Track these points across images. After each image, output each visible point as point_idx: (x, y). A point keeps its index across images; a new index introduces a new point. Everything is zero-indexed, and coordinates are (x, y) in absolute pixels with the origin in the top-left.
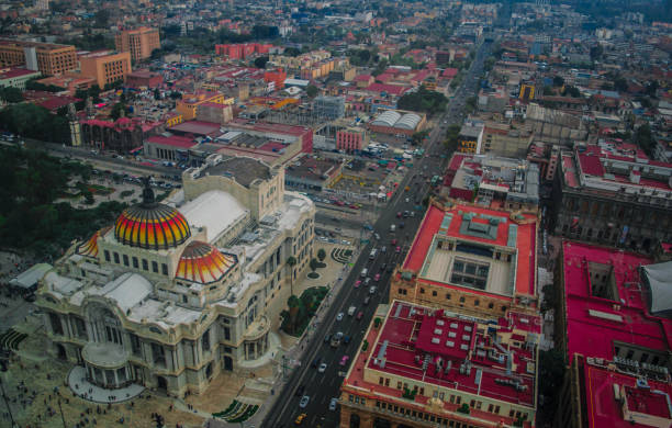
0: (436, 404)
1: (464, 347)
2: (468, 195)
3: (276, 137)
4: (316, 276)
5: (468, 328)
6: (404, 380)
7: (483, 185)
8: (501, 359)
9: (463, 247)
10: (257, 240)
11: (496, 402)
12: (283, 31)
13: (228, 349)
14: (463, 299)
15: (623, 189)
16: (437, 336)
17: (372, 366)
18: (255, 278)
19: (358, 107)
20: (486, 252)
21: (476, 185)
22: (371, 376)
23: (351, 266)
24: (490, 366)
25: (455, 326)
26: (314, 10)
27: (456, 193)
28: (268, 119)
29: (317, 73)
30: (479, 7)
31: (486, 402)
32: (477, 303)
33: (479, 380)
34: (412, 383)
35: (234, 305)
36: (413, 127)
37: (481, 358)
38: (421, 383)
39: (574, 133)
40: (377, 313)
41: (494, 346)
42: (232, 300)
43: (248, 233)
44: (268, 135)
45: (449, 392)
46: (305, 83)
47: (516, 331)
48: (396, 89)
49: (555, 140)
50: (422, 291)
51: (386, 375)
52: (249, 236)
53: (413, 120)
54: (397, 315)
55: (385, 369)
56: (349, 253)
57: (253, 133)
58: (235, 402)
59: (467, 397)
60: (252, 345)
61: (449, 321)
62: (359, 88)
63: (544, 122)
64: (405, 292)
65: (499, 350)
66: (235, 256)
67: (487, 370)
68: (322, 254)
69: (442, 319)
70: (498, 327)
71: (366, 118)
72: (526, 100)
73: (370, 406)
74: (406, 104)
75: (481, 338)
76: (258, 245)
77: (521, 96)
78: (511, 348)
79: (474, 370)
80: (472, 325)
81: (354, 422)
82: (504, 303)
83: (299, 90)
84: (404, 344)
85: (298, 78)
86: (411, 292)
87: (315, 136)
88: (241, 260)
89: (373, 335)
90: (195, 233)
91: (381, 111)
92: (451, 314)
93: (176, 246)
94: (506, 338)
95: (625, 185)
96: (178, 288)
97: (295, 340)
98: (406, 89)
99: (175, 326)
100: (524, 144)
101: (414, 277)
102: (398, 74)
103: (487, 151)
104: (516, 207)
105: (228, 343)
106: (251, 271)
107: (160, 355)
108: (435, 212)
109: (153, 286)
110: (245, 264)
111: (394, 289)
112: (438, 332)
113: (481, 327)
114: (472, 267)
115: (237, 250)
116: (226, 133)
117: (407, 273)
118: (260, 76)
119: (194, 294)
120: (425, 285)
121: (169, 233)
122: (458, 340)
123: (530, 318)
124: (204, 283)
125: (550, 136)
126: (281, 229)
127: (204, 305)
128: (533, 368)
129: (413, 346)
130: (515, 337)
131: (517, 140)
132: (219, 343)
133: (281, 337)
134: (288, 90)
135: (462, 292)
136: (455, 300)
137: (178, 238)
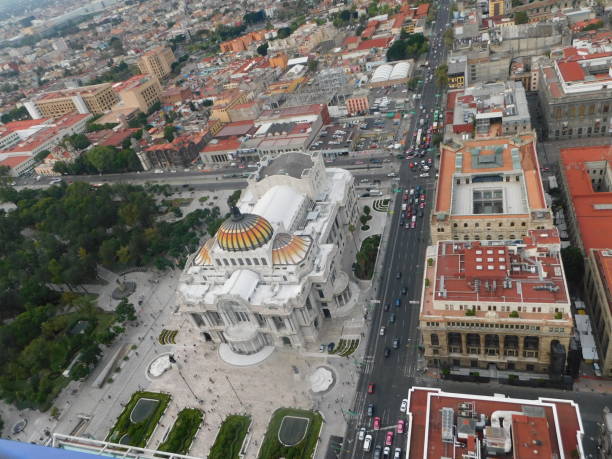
0: (491, 317)
1: (502, 267)
2: (472, 128)
3: (299, 119)
4: (368, 228)
5: (501, 252)
6: (463, 303)
7: (479, 116)
8: (533, 270)
9: (477, 179)
10: (319, 216)
11: (537, 305)
12: (269, 12)
13: (325, 304)
14: (489, 225)
15: (605, 87)
16: (479, 263)
17: (437, 298)
18: (329, 247)
19: (355, 69)
20: (497, 178)
21: (474, 117)
22: (439, 305)
23: (392, 212)
24: (525, 278)
25: (490, 252)
27: (458, 130)
28: (286, 105)
29: (311, 45)
31: (529, 307)
32: (501, 225)
33: (520, 291)
34: (470, 305)
35: (321, 274)
36: (406, 76)
37: (517, 272)
38: (477, 303)
39: (549, 40)
40: (427, 254)
41: (525, 261)
42: (318, 270)
43: (310, 213)
44: (294, 119)
45: (499, 305)
46: (305, 59)
47: (539, 246)
48: (381, 42)
49: (532, 52)
50: (456, 225)
51: (449, 302)
52: (312, 215)
53: (402, 69)
54: (444, 253)
55: (448, 299)
56: (386, 202)
57: (281, 122)
58: (341, 341)
59: (514, 306)
60: (340, 297)
61: (484, 249)
62: (350, 51)
63: (519, 39)
64: (443, 230)
65: (529, 263)
66: (309, 236)
67: (524, 281)
68: (367, 209)
69: (479, 249)
70: (524, 246)
71: (364, 78)
72: (497, 18)
73: (443, 326)
74: (396, 54)
75: (512, 257)
76: (322, 220)
77: (491, 14)
78: (539, 259)
79: (514, 284)
80: (504, 248)
81: (434, 339)
82: (523, 220)
83: (302, 67)
84: (456, 275)
85: (297, 56)
86: (448, 229)
87: (330, 108)
88: (314, 237)
89: (430, 273)
90: (276, 228)
91: (375, 67)
92: (484, 242)
93: (266, 242)
94: (533, 252)
95: (604, 83)
96: (277, 272)
97: (368, 283)
98: (390, 39)
99: (286, 301)
100: (505, 64)
101: (446, 216)
102: (378, 24)
103: (473, 80)
104: (512, 129)
105: (322, 300)
106: (323, 243)
107: (279, 322)
108: (447, 155)
109: (259, 274)
110: (317, 238)
111: (433, 229)
112: (479, 260)
113: (511, 248)
114: (488, 193)
115: (308, 230)
116: (259, 127)
117: (440, 214)
118: (267, 64)
119: (291, 273)
120: (457, 221)
121: (259, 235)
122: (496, 263)
123: (548, 232)
124: (295, 264)
125: (528, 50)
126: (333, 202)
127: (300, 280)
128: (560, 271)
129: (463, 276)
130: (540, 250)
131: (498, 63)
132: (317, 301)
133: (357, 283)
134: (292, 70)
135: (487, 220)
136: (483, 226)
137: (266, 236)
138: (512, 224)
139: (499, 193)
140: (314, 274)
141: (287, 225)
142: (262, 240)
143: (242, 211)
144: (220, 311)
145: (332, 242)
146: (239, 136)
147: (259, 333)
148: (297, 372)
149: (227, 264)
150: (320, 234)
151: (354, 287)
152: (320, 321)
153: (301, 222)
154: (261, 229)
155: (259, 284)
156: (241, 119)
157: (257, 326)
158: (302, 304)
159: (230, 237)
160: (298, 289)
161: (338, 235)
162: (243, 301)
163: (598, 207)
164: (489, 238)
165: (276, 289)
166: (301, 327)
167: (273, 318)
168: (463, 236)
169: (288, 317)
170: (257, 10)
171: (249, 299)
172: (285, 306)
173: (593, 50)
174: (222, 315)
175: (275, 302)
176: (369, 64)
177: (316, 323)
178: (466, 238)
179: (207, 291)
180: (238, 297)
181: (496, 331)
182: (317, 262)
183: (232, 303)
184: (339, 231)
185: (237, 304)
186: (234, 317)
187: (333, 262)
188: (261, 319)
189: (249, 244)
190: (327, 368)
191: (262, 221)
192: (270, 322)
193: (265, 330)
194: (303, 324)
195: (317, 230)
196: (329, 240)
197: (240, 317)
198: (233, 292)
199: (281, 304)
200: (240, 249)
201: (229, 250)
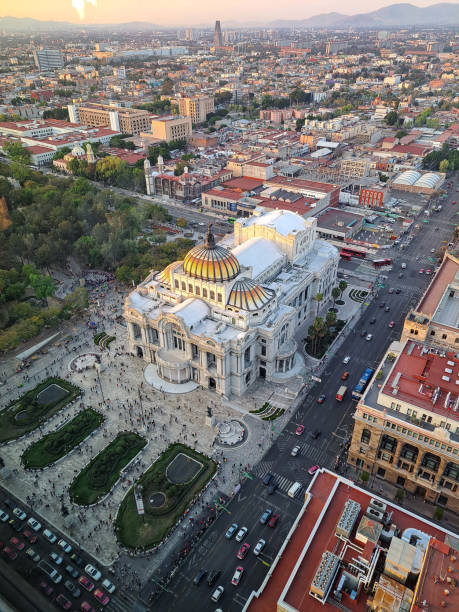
3: (308, 193)
6: (414, 408)
10: (290, 279)
12: (317, 96)
13: (263, 363)
16: (447, 374)
17: (385, 392)
18: (289, 309)
19: (381, 167)
22: (385, 400)
23: (367, 304)
28: (301, 177)
34: (420, 411)
35: (271, 330)
36: (432, 186)
38: (429, 413)
40: (391, 348)
42: (270, 326)
43: (283, 273)
44: (302, 191)
45: (456, 424)
46: (335, 145)
48: (418, 150)
50: (433, 333)
51: (397, 402)
52: (285, 276)
53: (432, 180)
54: (409, 352)
55: (397, 397)
56: (364, 294)
57: (289, 190)
58: (267, 403)
62: (383, 150)
64: (416, 333)
66: (272, 291)
69: (451, 360)
73: (380, 424)
74: (431, 163)
81: (366, 435)
83: (329, 151)
84: (416, 378)
85: (329, 140)
86: (423, 333)
87: (341, 193)
88: (278, 295)
91: (403, 170)
93: (229, 280)
96: (228, 313)
97: (315, 361)
98: (428, 150)
99: (226, 341)
101: (427, 320)
105: (262, 357)
106: (284, 303)
107: (212, 360)
109: (210, 309)
110: (281, 297)
111: (407, 329)
112: (448, 370)
115: (273, 287)
116: (267, 188)
117: (419, 316)
118: (297, 139)
119: (241, 318)
120: (436, 328)
124: (249, 310)
126: (311, 272)
127: (248, 327)
129: (423, 380)
132: (257, 356)
134: (320, 151)
137: (231, 274)
140: (263, 328)
144: (160, 330)
146: (244, 190)
147: (189, 365)
148: (210, 415)
150: (285, 295)
151: (299, 360)
152: (253, 377)
153: (271, 278)
155: (206, 318)
156: (253, 176)
157: (190, 356)
158: (240, 349)
160: (241, 335)
161: (303, 306)
162: (186, 327)
165: (221, 328)
166: (231, 374)
167: (208, 354)
169: (222, 358)
171: (192, 327)
174: (161, 335)
175: (215, 339)
176: (397, 166)
179: (156, 308)
182: (271, 318)
184: (305, 302)
186: (172, 341)
187: (287, 324)
188: (196, 352)
190: (242, 425)
192: (203, 357)
194: (235, 372)
195: (284, 290)
197: (178, 344)
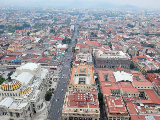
0: (81, 112)
1: (84, 98)
2: (79, 62)
3: (35, 54)
4: (51, 86)
5: (84, 94)
6: (74, 108)
7: (81, 60)
8: (91, 99)
9: (80, 75)
10: (37, 82)
11: (92, 109)
12: (31, 25)
13: (34, 109)
14: (82, 87)
15: (107, 57)
16: (79, 97)
17: (67, 107)
18: (38, 91)
19: (53, 44)
20: (84, 75)
21: (80, 60)
22: (68, 109)
23: (58, 82)
24: (90, 101)
25: (82, 94)
26: (38, 19)
27: (77, 62)
28: (32, 49)
29: (42, 36)
30: (74, 17)
31: (90, 109)
32: (85, 87)
33: (88, 105)
35: (35, 99)
36: (65, 48)
37: (88, 100)
38: (77, 108)
40: (66, 94)
42: (34, 98)
43: (34, 81)
45: (83, 109)
46: (40, 39)
48: (60, 39)
49: (94, 47)
50: (74, 87)
51: (70, 108)
52: (35, 81)
53: (65, 46)
54: (70, 94)
56: (57, 79)
57: (30, 54)
59: (86, 109)
60: (40, 107)
61: (80, 93)
62: (52, 39)
64: (71, 88)
65: (91, 97)
67: (89, 102)
69: (79, 93)
70: (90, 93)
73: (68, 115)
74: (64, 42)
75: (87, 96)
76: (38, 83)
78: (93, 96)
79: (87, 103)
82: (90, 86)
83: (38, 41)
84: (73, 100)
85: (37, 38)
86: (72, 88)
87: (44, 52)
88: (34, 88)
89: (66, 100)
90: (22, 84)
91: (58, 44)
92: (80, 92)
93: (18, 88)
94: (91, 95)
95: (107, 56)
96: (20, 98)
97: (49, 102)
98: (62, 39)
99: (21, 108)
100: (88, 49)
101: (72, 84)
102: (60, 34)
103: (81, 51)
104: (88, 64)
105: (34, 107)
106: (37, 90)
107: (18, 115)
108: (73, 68)
109: (14, 98)
110: (35, 88)
111: (68, 87)
112: (79, 96)
113: (86, 93)
114: (82, 79)
115: (33, 86)
116: (23, 54)
117: (70, 83)
118: (28, 38)
119: (25, 99)
120: (74, 85)
121: (16, 86)
122: (83, 97)
123: (95, 90)
124: (27, 96)
125: (93, 47)
126: (42, 78)
127: (28, 101)
128: (97, 99)
129: (74, 101)
130: (93, 94)
131: (86, 48)
132: (32, 108)
133: (45, 102)
134: (36, 41)
135: (82, 85)
136: (80, 87)
137: (19, 87)
138: (87, 87)
139: (85, 79)
140: (32, 99)
141: (26, 84)
142: (17, 88)
143: (12, 78)
145: (40, 89)
146: (16, 56)
149: (3, 95)
150: (36, 87)
151: (44, 104)
152: (32, 114)
153: (31, 83)
154: (17, 84)
155: (13, 102)
156: (18, 51)
157: (10, 116)
158: (27, 109)
159: (6, 86)
160: (26, 104)
161: (42, 88)
162: (6, 108)
163: (106, 84)
164: (82, 90)
165: (19, 104)
166: (25, 117)
167: (16, 114)
168: (75, 90)
169: (21, 113)
170: (28, 24)
171: (9, 107)
172: (21, 109)
173: (105, 49)
175: (18, 108)
176: (56, 43)
177: (31, 115)
178: (76, 90)
180: (5, 106)
181: (82, 116)
182: (34, 95)
183: (2, 108)
184: (42, 86)
185: (4, 109)
186: (2, 113)
187: (39, 96)
188: (11, 114)
189: (12, 89)
191: (18, 82)
192: (15, 115)
193: (12, 118)
194: (26, 116)
195: (36, 86)
196: (39, 89)
197: (4, 113)
198: (3, 105)
199: (19, 109)
200: (9, 90)
201: (5, 90)
